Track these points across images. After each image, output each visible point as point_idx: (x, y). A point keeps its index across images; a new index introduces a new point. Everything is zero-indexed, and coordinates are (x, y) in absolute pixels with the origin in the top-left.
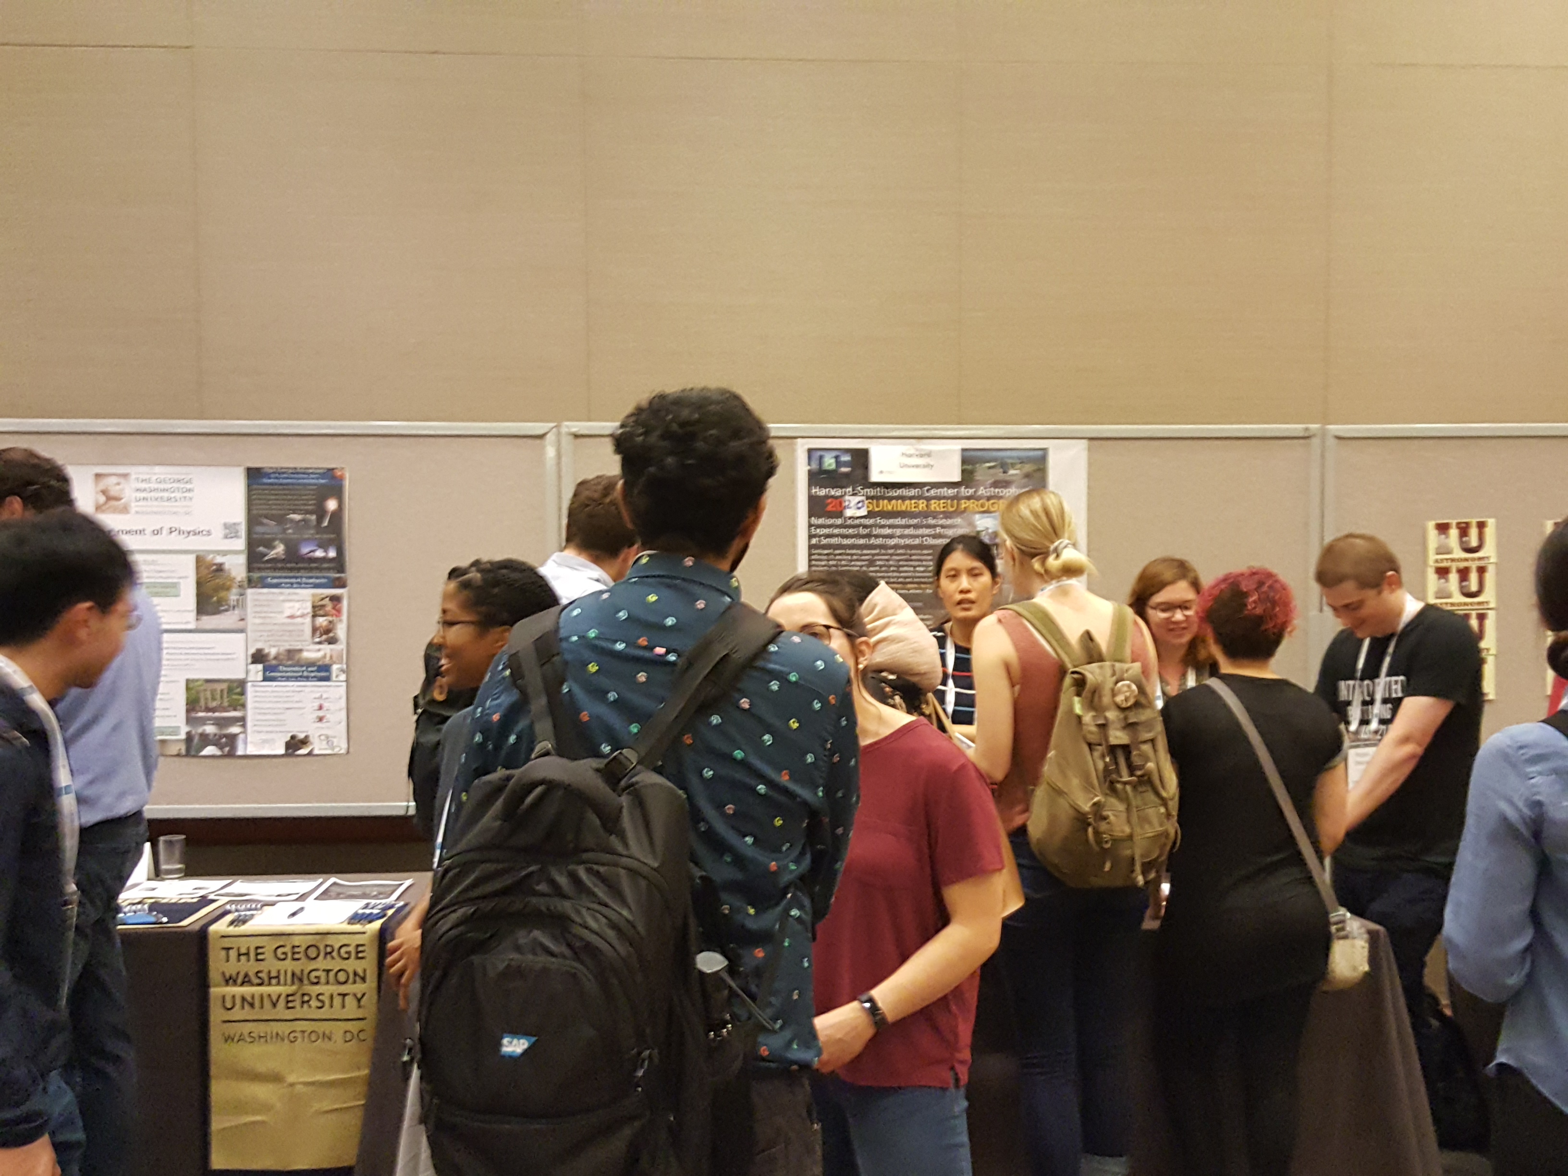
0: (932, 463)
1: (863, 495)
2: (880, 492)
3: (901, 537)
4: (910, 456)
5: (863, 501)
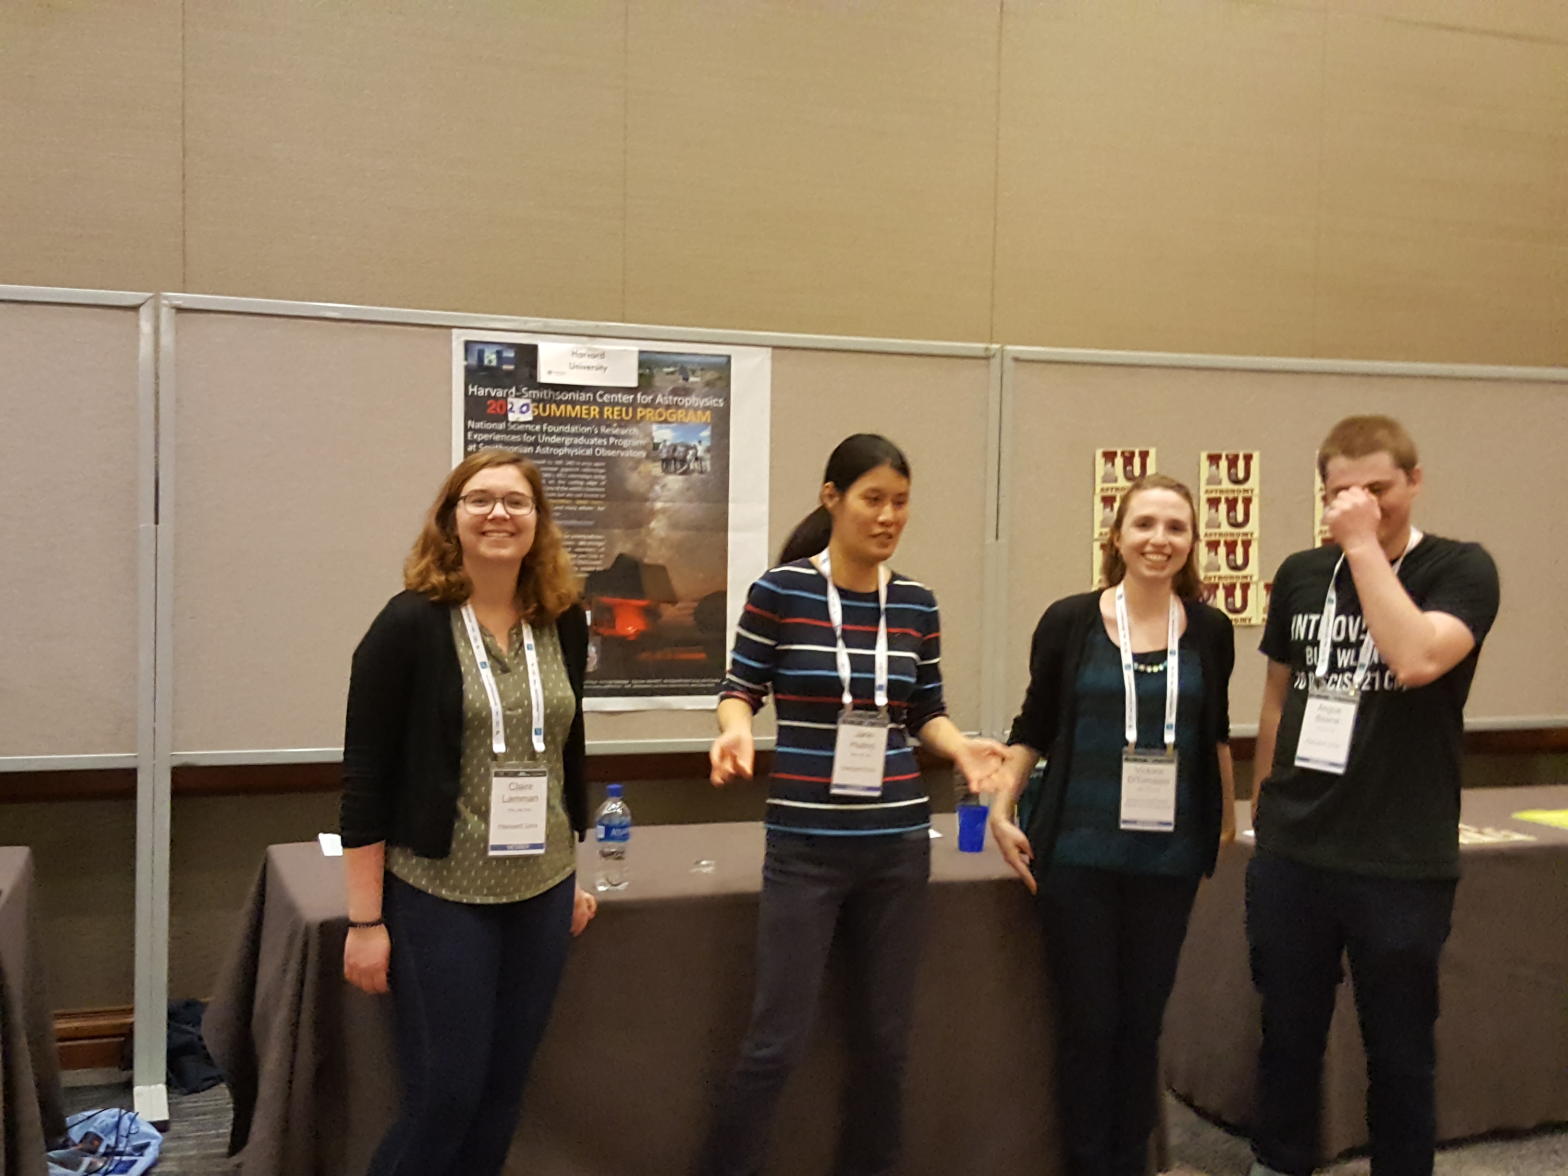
0: (605, 365)
1: (528, 398)
2: (547, 395)
3: (572, 446)
4: (582, 355)
5: (527, 405)
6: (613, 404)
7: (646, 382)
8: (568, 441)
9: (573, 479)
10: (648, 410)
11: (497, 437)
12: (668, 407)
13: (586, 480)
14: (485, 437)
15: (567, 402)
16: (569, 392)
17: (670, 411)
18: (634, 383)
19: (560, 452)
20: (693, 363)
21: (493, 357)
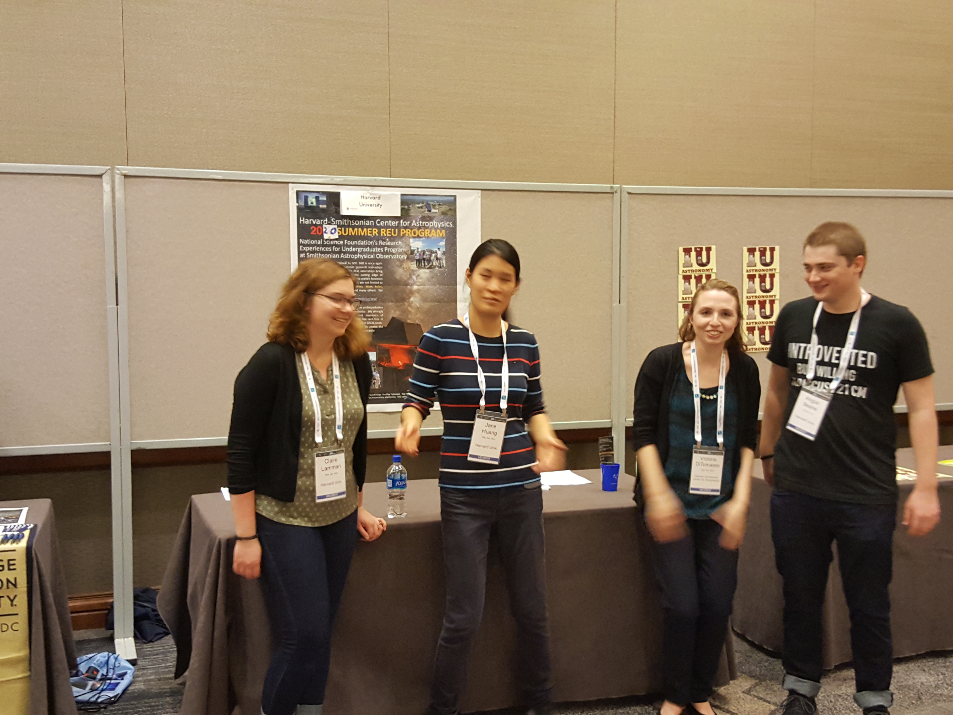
0: (381, 204)
1: (335, 224)
2: (347, 222)
3: (362, 253)
4: (367, 198)
5: (335, 229)
6: (386, 227)
7: (405, 213)
8: (359, 250)
9: (363, 273)
10: (407, 230)
11: (318, 249)
12: (419, 228)
13: (371, 274)
14: (311, 249)
15: (358, 227)
16: (359, 220)
17: (420, 230)
18: (399, 215)
19: (355, 257)
20: (433, 201)
21: (314, 200)
